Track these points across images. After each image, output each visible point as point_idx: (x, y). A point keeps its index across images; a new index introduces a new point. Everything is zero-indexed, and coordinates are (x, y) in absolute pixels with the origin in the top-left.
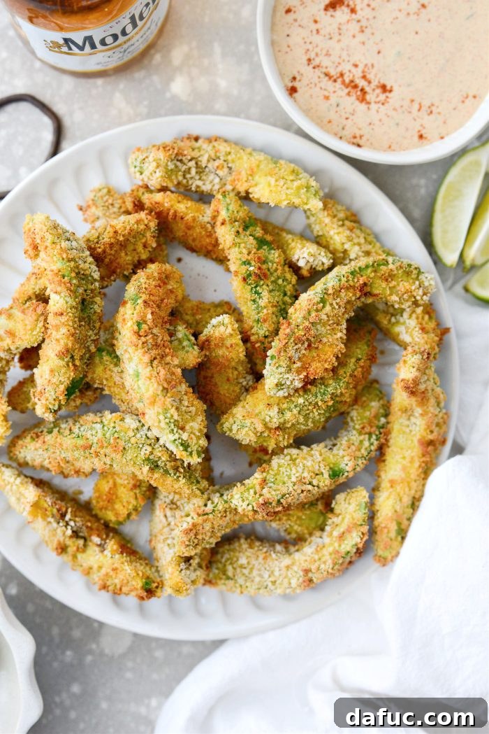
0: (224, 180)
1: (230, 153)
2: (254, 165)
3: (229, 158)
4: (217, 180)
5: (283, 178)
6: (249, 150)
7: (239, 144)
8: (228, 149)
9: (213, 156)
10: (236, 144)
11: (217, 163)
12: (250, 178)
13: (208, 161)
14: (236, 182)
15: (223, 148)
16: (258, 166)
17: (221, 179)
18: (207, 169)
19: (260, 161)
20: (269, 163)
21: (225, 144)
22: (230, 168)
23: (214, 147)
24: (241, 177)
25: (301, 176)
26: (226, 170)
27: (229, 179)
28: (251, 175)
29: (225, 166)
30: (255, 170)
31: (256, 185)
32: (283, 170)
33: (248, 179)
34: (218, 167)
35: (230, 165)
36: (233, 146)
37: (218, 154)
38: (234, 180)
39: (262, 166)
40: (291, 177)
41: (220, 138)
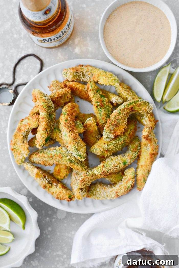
0: (90, 78)
1: (92, 70)
2: (99, 73)
3: (92, 71)
4: (88, 78)
5: (108, 77)
6: (98, 69)
7: (95, 67)
8: (92, 69)
9: (87, 71)
10: (94, 67)
11: (88, 73)
12: (98, 77)
13: (86, 72)
14: (94, 78)
15: (90, 68)
16: (100, 74)
17: (90, 77)
18: (85, 75)
19: (101, 72)
20: (103, 72)
21: (91, 67)
22: (92, 74)
23: (87, 68)
24: (95, 77)
25: (113, 76)
26: (91, 75)
27: (92, 77)
28: (98, 76)
29: (91, 73)
30: (99, 74)
31: (100, 79)
32: (108, 75)
33: (97, 77)
34: (89, 74)
35: (92, 73)
36: (93, 68)
37: (89, 70)
38: (93, 78)
39: (101, 74)
40: (110, 77)
41: (89, 65)
